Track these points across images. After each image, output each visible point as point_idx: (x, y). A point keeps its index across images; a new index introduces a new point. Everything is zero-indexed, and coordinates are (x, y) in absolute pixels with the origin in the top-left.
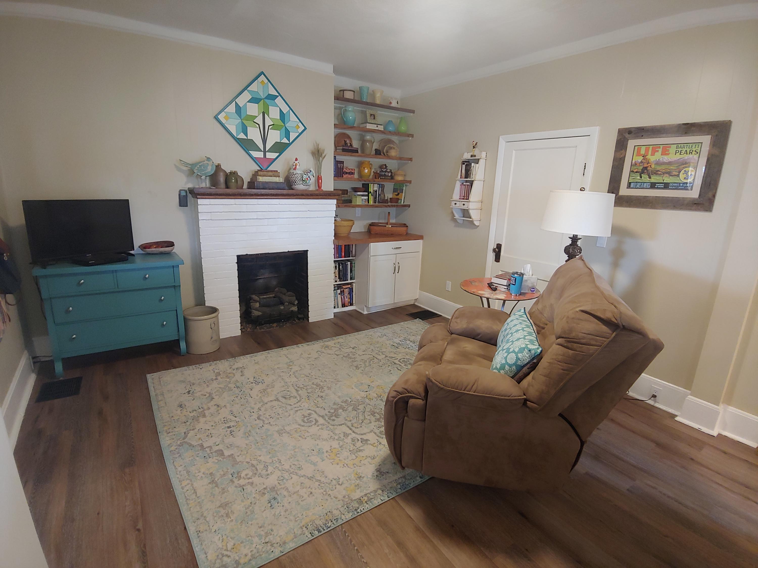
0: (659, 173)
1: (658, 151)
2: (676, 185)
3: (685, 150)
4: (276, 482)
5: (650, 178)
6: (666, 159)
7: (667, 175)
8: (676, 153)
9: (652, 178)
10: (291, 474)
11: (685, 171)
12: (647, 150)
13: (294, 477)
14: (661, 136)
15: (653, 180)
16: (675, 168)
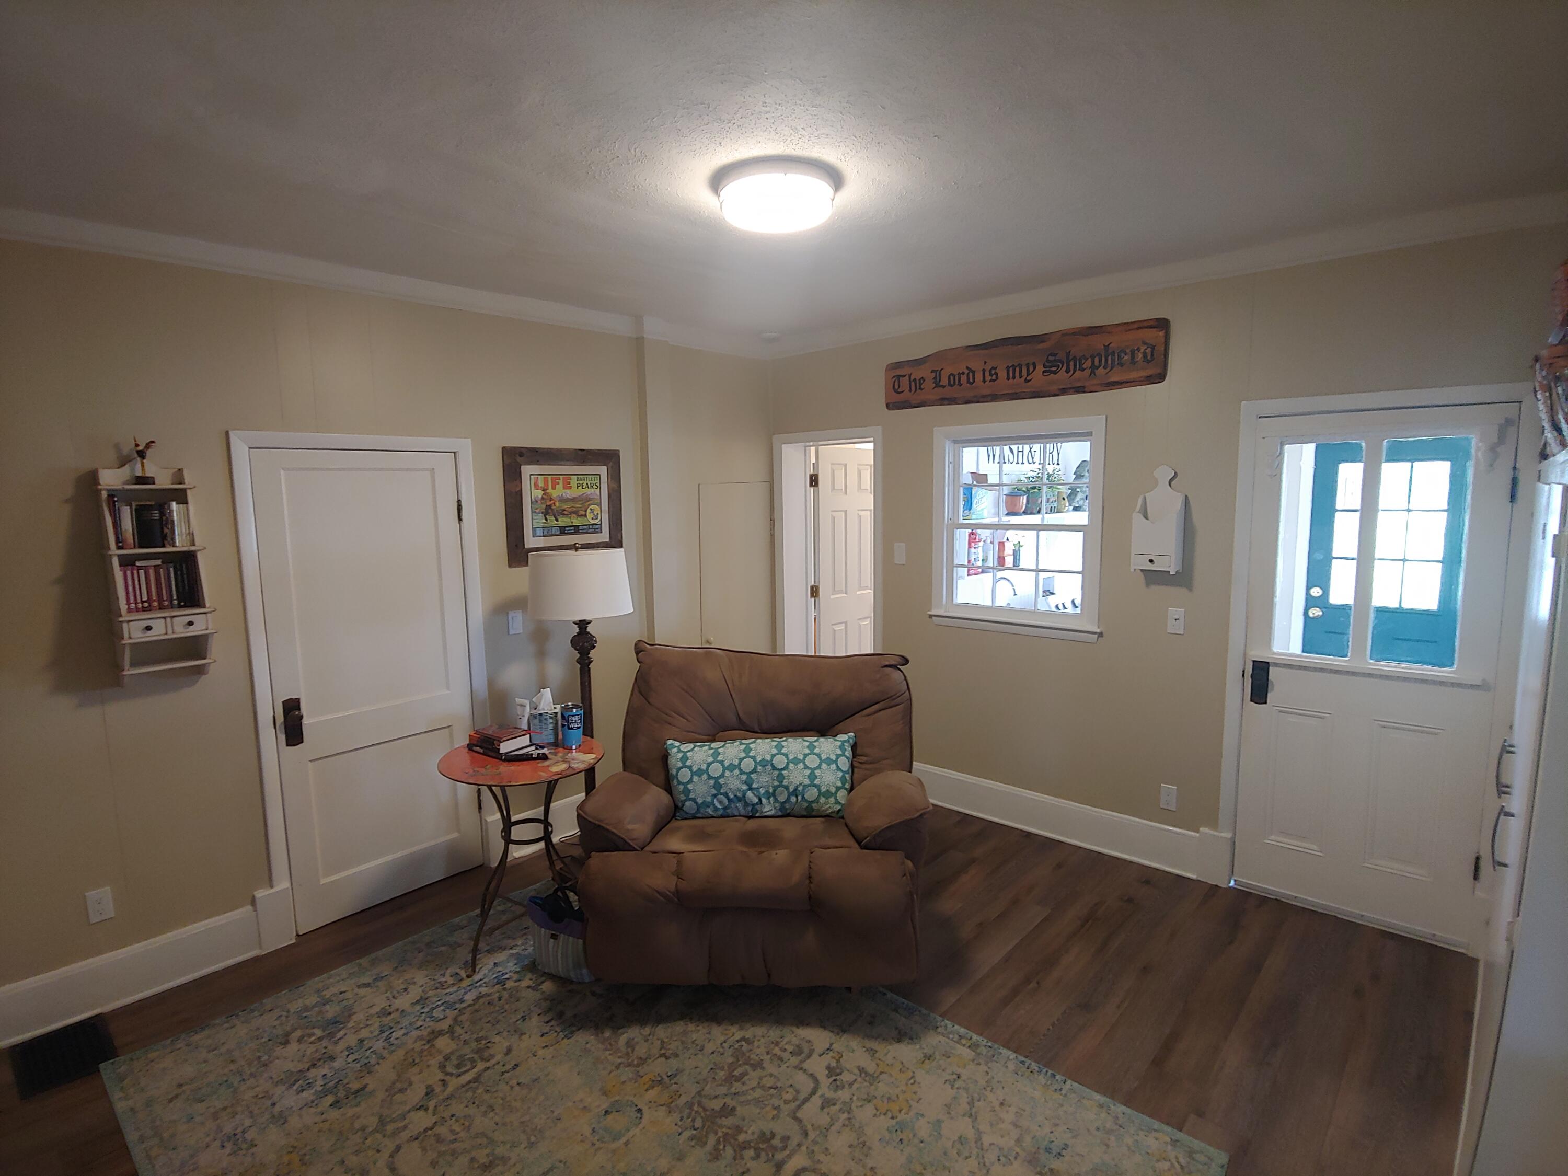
0: (565, 512)
1: (558, 484)
2: (585, 527)
3: (585, 483)
4: (1016, 1164)
5: (557, 520)
6: (569, 494)
7: (574, 515)
8: (578, 486)
9: (559, 520)
10: (985, 1148)
11: (591, 510)
12: (546, 481)
13: (986, 1140)
14: (560, 463)
15: (561, 523)
16: (580, 506)
